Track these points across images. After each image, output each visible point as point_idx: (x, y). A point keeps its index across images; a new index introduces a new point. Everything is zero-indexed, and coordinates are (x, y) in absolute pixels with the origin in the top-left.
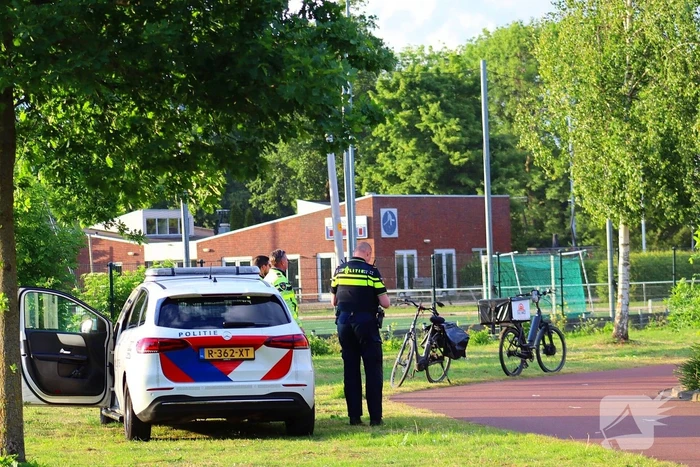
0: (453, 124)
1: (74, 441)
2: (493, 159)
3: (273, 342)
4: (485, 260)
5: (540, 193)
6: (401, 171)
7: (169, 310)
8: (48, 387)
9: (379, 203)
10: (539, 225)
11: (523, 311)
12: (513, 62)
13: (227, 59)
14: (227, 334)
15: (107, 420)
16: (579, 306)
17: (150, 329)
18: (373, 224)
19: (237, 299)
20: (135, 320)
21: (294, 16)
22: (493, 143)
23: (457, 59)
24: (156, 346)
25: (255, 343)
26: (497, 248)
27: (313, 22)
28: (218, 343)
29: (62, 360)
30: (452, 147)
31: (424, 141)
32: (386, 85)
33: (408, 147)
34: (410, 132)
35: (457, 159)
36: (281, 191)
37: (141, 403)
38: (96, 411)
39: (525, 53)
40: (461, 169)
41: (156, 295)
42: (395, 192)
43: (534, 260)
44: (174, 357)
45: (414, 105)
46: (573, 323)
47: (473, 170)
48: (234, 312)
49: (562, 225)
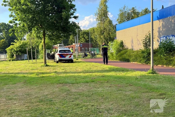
0: (87, 36)
1: (51, 63)
2: (91, 40)
3: (69, 54)
4: (90, 48)
5: (95, 43)
6: (82, 41)
7: (60, 51)
8: (49, 58)
9: (80, 44)
10: (95, 46)
11: (93, 52)
12: (93, 31)
13: (65, 27)
14: (65, 53)
15: (55, 61)
16: (98, 53)
17: (58, 53)
18: (80, 46)
19: (67, 50)
20: (57, 52)
21: (71, 23)
22: (90, 38)
23: (87, 30)
24: (59, 54)
25: (68, 54)
26: (91, 47)
27: (73, 24)
28: (65, 54)
29: (50, 56)
30: (87, 39)
31: (85, 38)
32: (81, 33)
33: (83, 39)
34: (83, 37)
35: (87, 40)
36: (72, 42)
37: (57, 60)
38: (53, 61)
39: (94, 30)
40: (88, 41)
41: (59, 50)
42: (82, 43)
43: (94, 49)
44: (61, 56)
45: (84, 35)
46: (97, 54)
47: (89, 41)
48: (67, 51)
49: (97, 46)
